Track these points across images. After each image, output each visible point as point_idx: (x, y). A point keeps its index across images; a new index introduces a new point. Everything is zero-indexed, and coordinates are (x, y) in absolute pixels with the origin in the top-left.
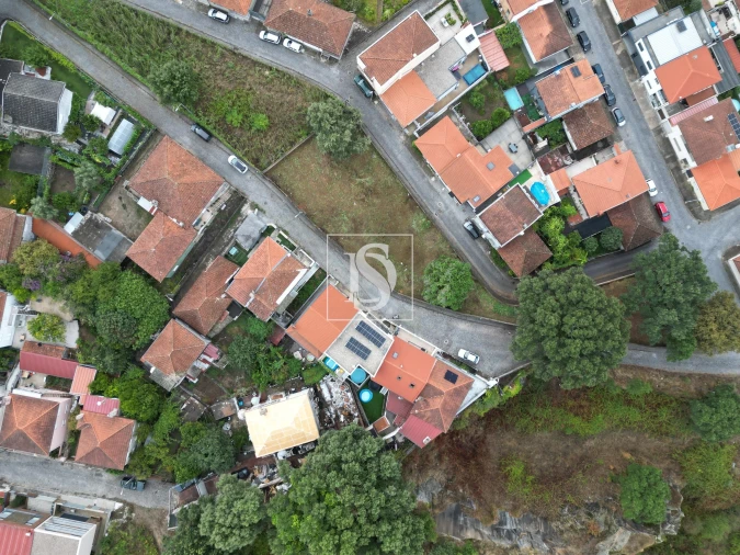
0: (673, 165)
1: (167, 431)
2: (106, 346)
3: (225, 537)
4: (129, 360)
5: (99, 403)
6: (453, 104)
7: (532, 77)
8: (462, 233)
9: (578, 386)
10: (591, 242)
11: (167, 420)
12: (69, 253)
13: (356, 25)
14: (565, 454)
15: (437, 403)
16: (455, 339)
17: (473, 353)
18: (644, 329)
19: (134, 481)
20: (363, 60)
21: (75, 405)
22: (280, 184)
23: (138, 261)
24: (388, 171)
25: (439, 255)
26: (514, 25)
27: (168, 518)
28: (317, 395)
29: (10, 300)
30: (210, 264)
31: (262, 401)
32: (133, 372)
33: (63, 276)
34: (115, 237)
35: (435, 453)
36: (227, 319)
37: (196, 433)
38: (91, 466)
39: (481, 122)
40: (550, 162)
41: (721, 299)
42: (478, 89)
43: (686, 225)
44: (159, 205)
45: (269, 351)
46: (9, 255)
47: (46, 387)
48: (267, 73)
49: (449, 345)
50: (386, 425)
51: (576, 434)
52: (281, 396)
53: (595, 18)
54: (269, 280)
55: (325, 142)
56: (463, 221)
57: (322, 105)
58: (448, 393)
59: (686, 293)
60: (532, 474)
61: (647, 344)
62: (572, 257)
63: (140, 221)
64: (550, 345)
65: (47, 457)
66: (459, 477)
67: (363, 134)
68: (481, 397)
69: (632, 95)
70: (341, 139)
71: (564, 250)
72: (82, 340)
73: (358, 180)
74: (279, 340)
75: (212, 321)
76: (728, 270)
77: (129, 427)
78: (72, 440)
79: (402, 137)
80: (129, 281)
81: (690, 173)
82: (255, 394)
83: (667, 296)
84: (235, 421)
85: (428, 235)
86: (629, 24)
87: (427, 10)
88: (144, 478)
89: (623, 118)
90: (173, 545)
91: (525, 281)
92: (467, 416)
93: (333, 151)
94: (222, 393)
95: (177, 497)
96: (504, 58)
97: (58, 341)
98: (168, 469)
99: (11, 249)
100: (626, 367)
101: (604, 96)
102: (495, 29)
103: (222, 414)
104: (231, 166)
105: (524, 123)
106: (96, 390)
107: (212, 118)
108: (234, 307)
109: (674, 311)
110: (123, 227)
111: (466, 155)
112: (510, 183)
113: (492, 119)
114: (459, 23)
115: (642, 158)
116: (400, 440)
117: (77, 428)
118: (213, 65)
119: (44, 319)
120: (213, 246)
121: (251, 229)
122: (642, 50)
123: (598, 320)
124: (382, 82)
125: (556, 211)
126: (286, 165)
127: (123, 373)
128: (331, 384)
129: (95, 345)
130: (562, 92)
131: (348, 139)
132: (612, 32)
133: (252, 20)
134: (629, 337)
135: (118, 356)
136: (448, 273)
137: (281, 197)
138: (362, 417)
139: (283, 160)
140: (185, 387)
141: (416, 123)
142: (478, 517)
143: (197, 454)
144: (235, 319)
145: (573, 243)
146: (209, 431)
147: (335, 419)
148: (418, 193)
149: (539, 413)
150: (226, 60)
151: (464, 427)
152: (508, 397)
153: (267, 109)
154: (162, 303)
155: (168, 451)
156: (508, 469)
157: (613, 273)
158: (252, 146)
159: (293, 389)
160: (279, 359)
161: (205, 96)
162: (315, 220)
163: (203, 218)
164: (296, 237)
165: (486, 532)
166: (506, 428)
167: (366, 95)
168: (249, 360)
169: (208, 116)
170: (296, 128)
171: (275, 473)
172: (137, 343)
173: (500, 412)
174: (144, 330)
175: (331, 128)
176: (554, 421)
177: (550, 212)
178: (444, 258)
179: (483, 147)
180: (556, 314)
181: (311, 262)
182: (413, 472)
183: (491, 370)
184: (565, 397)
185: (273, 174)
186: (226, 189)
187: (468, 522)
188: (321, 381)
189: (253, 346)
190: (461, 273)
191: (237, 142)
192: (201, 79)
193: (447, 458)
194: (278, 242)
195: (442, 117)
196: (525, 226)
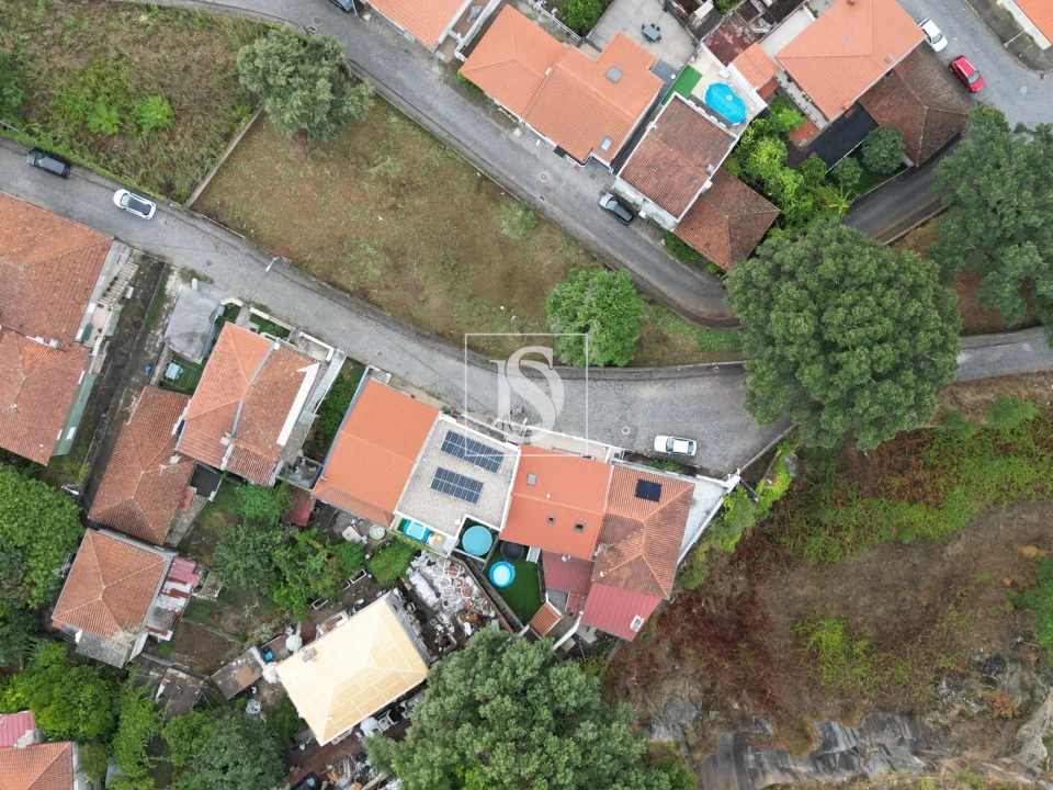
1: (140, 747)
4: (34, 633)
8: (599, 217)
9: (887, 438)
10: (847, 167)
11: (135, 725)
14: (914, 583)
15: (635, 548)
16: (641, 421)
17: (681, 437)
22: (227, 219)
24: (427, 140)
25: (566, 272)
28: (410, 597)
30: (135, 404)
31: (307, 639)
32: (45, 652)
35: (666, 646)
36: (195, 503)
37: (195, 733)
40: (730, 40)
45: (293, 542)
48: (144, 18)
49: (633, 436)
50: (553, 617)
51: (925, 538)
52: (341, 618)
54: (250, 402)
55: (285, 113)
56: (598, 196)
58: (651, 521)
60: (861, 637)
62: (819, 205)
64: (811, 374)
66: (725, 681)
67: (356, 81)
68: (716, 516)
71: (798, 194)
73: (373, 171)
74: (306, 516)
75: (168, 514)
77: (64, 758)
79: (437, 70)
82: (289, 630)
83: (1009, 223)
84: (266, 693)
85: (538, 239)
92: (702, 558)
93: (305, 126)
94: (226, 645)
100: (978, 384)
103: (236, 684)
104: (122, 211)
107: (61, 131)
108: (202, 476)
111: (562, 66)
112: (661, 99)
116: (590, 639)
118: (36, 30)
120: (131, 373)
121: (193, 318)
123: (888, 301)
125: (765, 126)
126: (225, 181)
127: (26, 659)
128: (429, 571)
136: (589, 297)
137: (235, 242)
138: (505, 616)
139: (218, 173)
140: (153, 654)
141: (453, 34)
142: (784, 748)
143: (205, 771)
144: (211, 499)
145: (813, 178)
146: (218, 722)
147: (455, 635)
148: (496, 166)
149: (839, 517)
150: (59, 14)
151: (701, 580)
152: (769, 502)
153: (162, 85)
154: (61, 505)
155: (151, 782)
156: (813, 639)
157: (907, 216)
158: (152, 163)
159: (361, 601)
160: (318, 551)
161: (37, 94)
162: (313, 268)
163: (95, 322)
164: (286, 312)
165: (803, 769)
166: (788, 564)
167: (343, 9)
168: (258, 566)
169: (52, 129)
170: (227, 106)
171: (368, 768)
172: (34, 592)
173: (768, 536)
174: (41, 565)
175: (288, 83)
176: (874, 525)
177: (751, 132)
178: (576, 274)
179: (593, 45)
180: (806, 312)
181: (326, 350)
182: (632, 692)
183: (726, 459)
184: (881, 474)
185: (207, 203)
186: (125, 256)
187: (764, 760)
188: (409, 570)
189: (259, 537)
190: (613, 292)
191: (122, 162)
192: (21, 64)
193: (691, 651)
194: (252, 330)
195: (500, 10)
196: (710, 169)
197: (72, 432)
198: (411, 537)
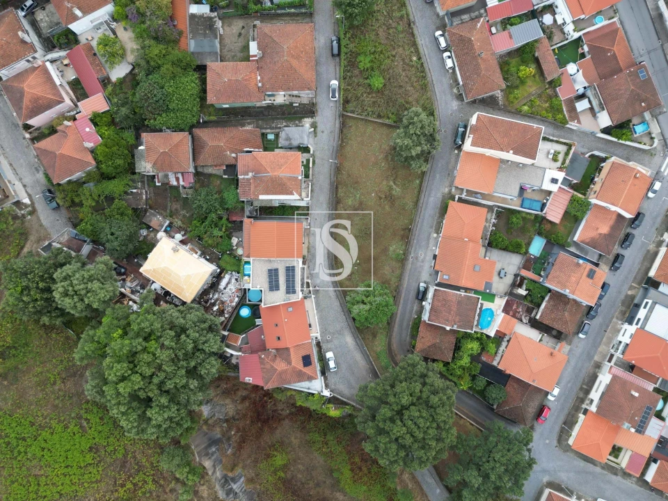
0: (581, 395)
1: (106, 193)
2: (132, 102)
3: (66, 294)
4: (135, 126)
5: (87, 130)
6: (499, 207)
7: (563, 246)
8: (414, 285)
9: (372, 455)
10: (482, 382)
11: (114, 187)
12: (176, 23)
13: (498, 94)
14: (318, 485)
15: (280, 366)
16: (336, 342)
17: (336, 363)
18: (451, 469)
19: (53, 198)
20: (478, 119)
21: (72, 113)
22: (345, 131)
23: (210, 76)
24: (415, 199)
25: (385, 283)
26: (589, 204)
27: (47, 243)
28: (219, 277)
29: (109, 8)
30: (249, 128)
31: (182, 242)
32: (129, 136)
33: (157, 32)
34: (213, 46)
35: (245, 393)
37: (122, 214)
38: (39, 160)
40: (514, 307)
42: (524, 215)
43: (546, 439)
44: (260, 58)
45: (221, 218)
47: (69, 83)
48: (415, 58)
49: (328, 341)
50: (236, 342)
51: (338, 481)
52: (196, 253)
53: (640, 257)
54: (271, 178)
55: (399, 139)
56: (423, 279)
57: (423, 116)
58: (294, 368)
59: (500, 478)
60: (285, 473)
61: (441, 479)
62: (460, 377)
63: (238, 54)
64: (385, 412)
65: (20, 124)
66: (241, 424)
67: (426, 161)
68: (310, 393)
69: (608, 326)
70: (411, 148)
71: (460, 367)
72: (122, 82)
73: (391, 183)
74: (234, 219)
75: (210, 162)
76: (540, 493)
77: (88, 164)
78: (47, 132)
79: (447, 190)
80: (190, 82)
81: (585, 412)
82: (183, 233)
83: (487, 466)
84: (152, 235)
85: (393, 263)
86: (655, 284)
87: (549, 135)
88: (61, 204)
89: (586, 333)
90: (30, 262)
91: (416, 358)
92: (289, 394)
93: (398, 149)
94: (165, 209)
95: (66, 237)
96: (560, 216)
97: (107, 66)
98: (81, 216)
100: (413, 478)
101: (591, 308)
102: (575, 193)
103: (150, 221)
104: (329, 87)
105: (526, 266)
106: (95, 120)
107: (351, 46)
108: (232, 168)
109: (480, 479)
110: (225, 46)
111: (471, 245)
112: (476, 292)
113: (510, 243)
114: (559, 164)
115: (570, 369)
116: (234, 361)
117: (58, 128)
118: (389, 16)
119: (115, 43)
120: (262, 120)
121: (297, 136)
122: (645, 307)
123: (430, 431)
124: (473, 144)
125: (483, 340)
126: (360, 124)
127: (122, 128)
128: (233, 281)
129: (126, 93)
130: (570, 276)
131: (414, 153)
132: (639, 277)
133: (443, 18)
134: (436, 462)
136: (378, 299)
137: (336, 139)
138: (228, 321)
139: (362, 119)
140: (148, 180)
141: (465, 191)
142: (224, 460)
143: (108, 226)
144: (224, 176)
145: (471, 370)
146: (131, 222)
147: (211, 303)
148: (417, 232)
149: (331, 442)
150: (401, 23)
151: (279, 398)
152: (325, 412)
153: (389, 79)
154: (194, 116)
155: (94, 204)
156: (275, 453)
157: (472, 415)
158: (355, 90)
159: (208, 257)
160: (221, 231)
161: (363, 28)
162: (340, 176)
163: (277, 96)
164: (316, 173)
165: (218, 474)
166: (303, 428)
167: (455, 140)
168: (204, 210)
169: (351, 41)
170: (392, 110)
171: (139, 292)
172: (152, 121)
173: (311, 415)
174: (165, 119)
175: (412, 134)
176: (335, 458)
177: (479, 335)
178: (386, 288)
179: (486, 252)
180: (411, 398)
181: (308, 197)
182: (219, 389)
183: (335, 385)
184: (358, 452)
185: (348, 120)
186: (311, 96)
187: (215, 456)
188: (230, 272)
189: (216, 205)
190: (385, 308)
191: (350, 77)
192: (373, 16)
193: (247, 404)
194: (303, 162)
195: (484, 206)
196: (455, 326)
197: (227, 106)
198: (244, 269)
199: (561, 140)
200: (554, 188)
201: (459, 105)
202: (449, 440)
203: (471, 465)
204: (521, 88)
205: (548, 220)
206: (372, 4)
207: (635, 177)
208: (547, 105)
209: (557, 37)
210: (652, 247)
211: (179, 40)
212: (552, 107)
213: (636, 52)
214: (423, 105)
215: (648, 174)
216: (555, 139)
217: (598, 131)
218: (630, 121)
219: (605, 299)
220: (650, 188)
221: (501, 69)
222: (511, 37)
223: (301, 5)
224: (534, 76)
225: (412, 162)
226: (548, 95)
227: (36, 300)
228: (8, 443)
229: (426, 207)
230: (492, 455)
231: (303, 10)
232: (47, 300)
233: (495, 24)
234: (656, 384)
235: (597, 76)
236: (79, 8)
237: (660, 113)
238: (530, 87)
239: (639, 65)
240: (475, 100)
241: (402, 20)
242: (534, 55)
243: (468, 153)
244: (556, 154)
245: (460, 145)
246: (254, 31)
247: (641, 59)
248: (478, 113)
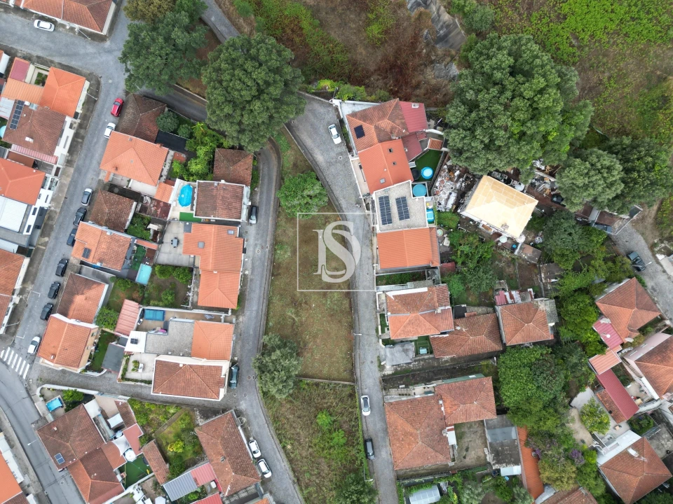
0: (82, 131)
1: (581, 275)
2: (567, 369)
3: (609, 169)
4: (561, 345)
5: (608, 336)
6: (187, 309)
7: (118, 277)
8: (262, 220)
9: (283, 46)
10: (183, 132)
11: (574, 282)
12: (533, 453)
13: (201, 422)
14: (333, 10)
15: (386, 124)
16: (333, 154)
17: (330, 133)
18: (203, 42)
19: (634, 263)
20: (218, 394)
21: (626, 350)
22: (350, 366)
23: (492, 404)
24: (271, 306)
26: (97, 323)
27: (635, 217)
28: (458, 204)
29: (602, 461)
30: (447, 357)
31: (499, 235)
32: (566, 335)
33: (552, 442)
34: (493, 435)
35: (418, 92)
36: (471, 311)
37: (563, 255)
38: (653, 300)
39: (180, 280)
40: (159, 210)
41: (134, 14)
42: (161, 304)
43: (112, 84)
44: (443, 429)
45: (463, 263)
46: (574, 491)
47: (633, 380)
49: (341, 154)
50: (433, 142)
51: (313, 16)
52: (483, 226)
53: (40, 276)
54: (418, 310)
55: (295, 365)
56: (253, 228)
57: (273, 391)
58: (371, 123)
59: (153, 40)
60: (367, 18)
61: (211, 31)
62: (205, 134)
63: (466, 430)
64: (275, 91)
66: (417, 61)
67: (265, 346)
68: (353, 100)
69: (64, 203)
70: (282, 357)
71: (206, 145)
72: (580, 388)
73: (296, 319)
74: (450, 264)
75: (481, 319)
76: (111, 29)
77: (603, 302)
78: (649, 329)
79: (241, 319)
80: (511, 396)
81: (76, 115)
82: (499, 244)
83: (168, 50)
84: (530, 239)
85: (285, 239)
86: (22, 251)
87: (145, 387)
88: (625, 258)
89: (85, 193)
90: (649, 197)
91: (252, 149)
92: (373, 97)
93: (295, 354)
94: (521, 265)
95: (616, 225)
96: (125, 306)
97: (597, 402)
98: (604, 248)
99: (569, 494)
100: (239, 29)
101: (83, 219)
102: (112, 332)
103: (533, 252)
104: (371, 408)
105: (152, 253)
106: (602, 347)
107: (354, 452)
108: (458, 315)
109: (173, 36)
110: (481, 436)
111: (210, 267)
112: (199, 221)
113: (171, 274)
114: (132, 359)
115: (97, 156)
116: (432, 122)
117: (638, 334)
118: (319, 487)
119: (591, 426)
120: (434, 367)
121: (398, 355)
122: (29, 227)
123: (228, 77)
124: (219, 369)
125: (187, 174)
126: (335, 375)
127: (573, 341)
128: (443, 203)
129: (574, 377)
130: (108, 248)
131: (278, 352)
132: (38, 257)
133: (265, 491)
134: (218, 47)
135: (566, 355)
136: (296, 202)
137: (357, 356)
138: (443, 161)
139: (334, 380)
140: (541, 293)
141: (223, 320)
142: (430, 22)
143: (576, 241)
144: (465, 305)
145: (195, 143)
146: (553, 249)
147: (462, 177)
148: (265, 273)
149: (325, 54)
150: (307, 481)
151: (382, 91)
152: (335, 84)
153: (312, 423)
154: (503, 362)
155: (593, 262)
156: (380, 36)
157: (188, 98)
158: (345, 408)
159: (471, 223)
160: (461, 251)
161: (345, 471)
162: (349, 320)
163: (422, 392)
164: (373, 321)
165: (434, 8)
166: (355, 64)
167: (238, 370)
168: (481, 270)
169: (355, 456)
170: (305, 392)
171: (536, 180)
172: (545, 352)
173: (349, 78)
174: (532, 356)
175: (282, 371)
176: (320, 38)
177: (191, 178)
178: (289, 214)
179: (194, 262)
180: (251, 108)
181: (379, 295)
182: (444, 93)
183: (329, 111)
184: (298, 47)
185: (348, 377)
186: (389, 397)
187: (439, 26)
188: (447, 210)
189: (470, 277)
190: (288, 194)
191: (352, 420)
192: (336, 484)
193: (413, 81)
194: (388, 329)
195: (202, 308)
196: (216, 184)
197: (470, 377)
198: (434, 216)
199: (133, 383)
200: (134, 334)
201: (239, 405)
202: (208, 71)
203: (183, 49)
204: (179, 430)
205: (136, 302)
206: (339, 496)
207: (55, 355)
208: (151, 416)
209: (149, 485)
210: (30, 287)
211: (528, 437)
212: (146, 415)
213: (69, 481)
214: (275, 401)
215: (42, 359)
216: (139, 383)
217: (97, 397)
218: (67, 410)
219: (70, 230)
220: (38, 347)
221: (201, 446)
222: (196, 480)
223: (410, 487)
224: (167, 444)
225: (279, 343)
226: (151, 427)
227: (638, 159)
228: (648, 13)
229: (259, 300)
230: (164, 61)
231: (407, 482)
232: (628, 161)
233: (213, 491)
234: (10, 152)
235: (105, 452)
236: (632, 456)
237: (37, 422)
238: (170, 433)
239: (63, 467)
240: (223, 413)
241: (307, 483)
242: (170, 464)
243: (224, 358)
244: (136, 368)
245: (232, 365)
246: (454, 455)
247: (63, 473)
248: (219, 400)
